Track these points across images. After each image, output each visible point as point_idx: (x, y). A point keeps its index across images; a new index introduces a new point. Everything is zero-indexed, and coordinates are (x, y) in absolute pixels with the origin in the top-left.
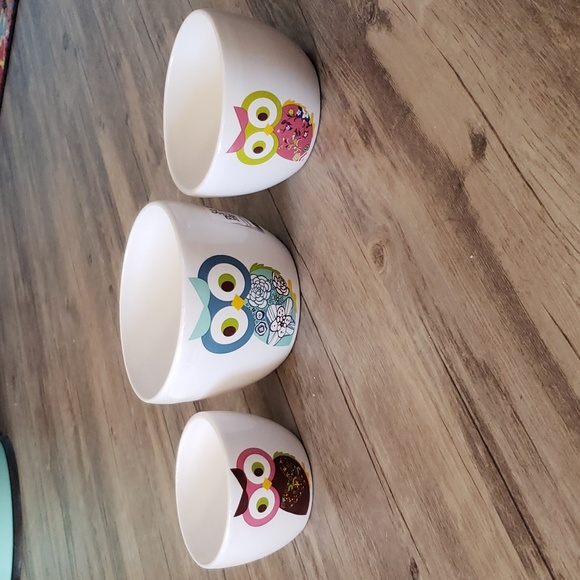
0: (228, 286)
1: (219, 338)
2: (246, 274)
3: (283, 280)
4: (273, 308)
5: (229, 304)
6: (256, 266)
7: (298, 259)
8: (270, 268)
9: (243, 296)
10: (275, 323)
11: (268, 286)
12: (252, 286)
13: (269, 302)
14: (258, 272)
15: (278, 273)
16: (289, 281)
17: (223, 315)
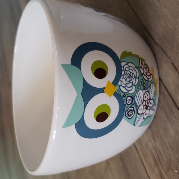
0: (100, 73)
1: (92, 124)
2: (117, 62)
3: (148, 67)
4: (141, 92)
5: (101, 90)
6: (125, 54)
7: (156, 48)
8: (137, 56)
9: (115, 83)
10: (142, 107)
11: (136, 73)
12: (123, 73)
13: (138, 88)
14: (127, 59)
15: (144, 61)
16: (152, 68)
17: (96, 102)
